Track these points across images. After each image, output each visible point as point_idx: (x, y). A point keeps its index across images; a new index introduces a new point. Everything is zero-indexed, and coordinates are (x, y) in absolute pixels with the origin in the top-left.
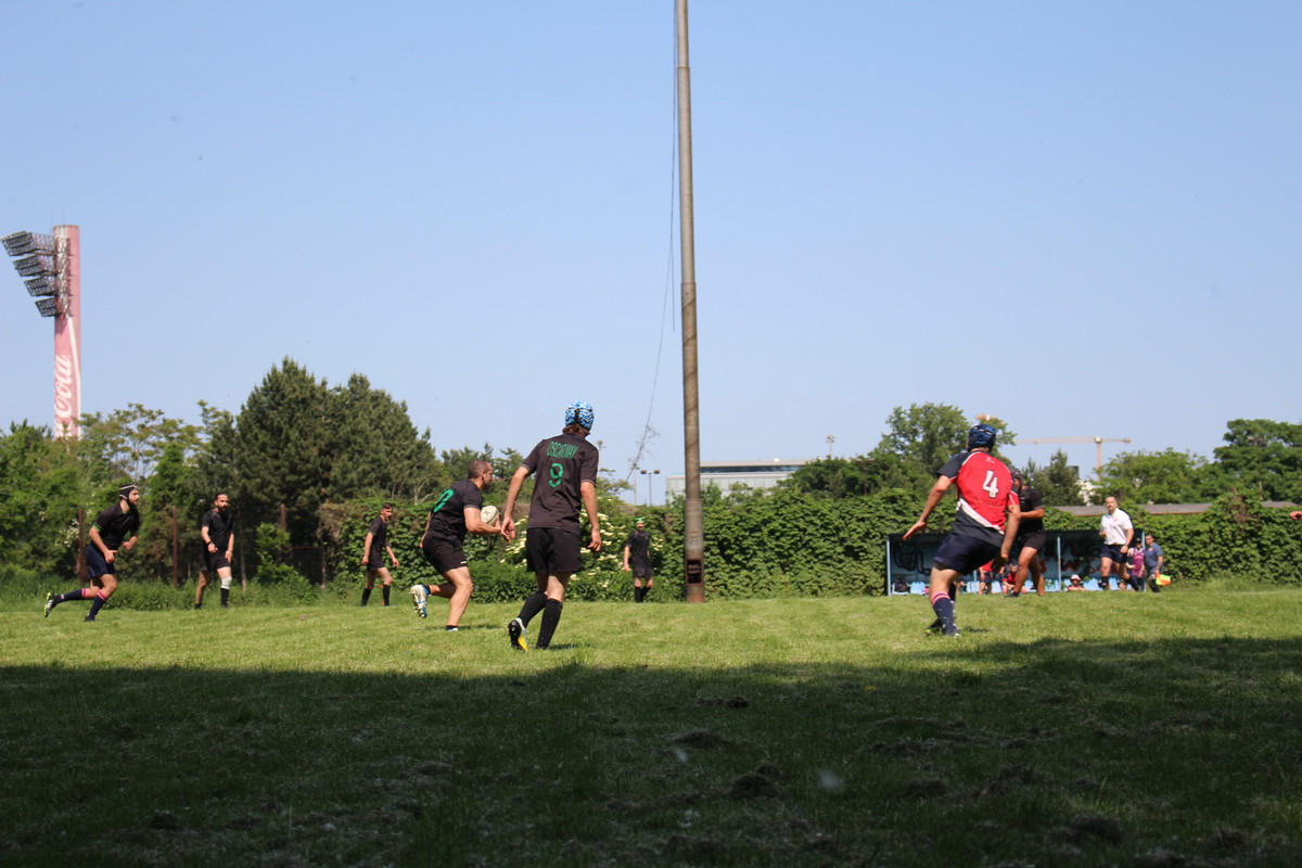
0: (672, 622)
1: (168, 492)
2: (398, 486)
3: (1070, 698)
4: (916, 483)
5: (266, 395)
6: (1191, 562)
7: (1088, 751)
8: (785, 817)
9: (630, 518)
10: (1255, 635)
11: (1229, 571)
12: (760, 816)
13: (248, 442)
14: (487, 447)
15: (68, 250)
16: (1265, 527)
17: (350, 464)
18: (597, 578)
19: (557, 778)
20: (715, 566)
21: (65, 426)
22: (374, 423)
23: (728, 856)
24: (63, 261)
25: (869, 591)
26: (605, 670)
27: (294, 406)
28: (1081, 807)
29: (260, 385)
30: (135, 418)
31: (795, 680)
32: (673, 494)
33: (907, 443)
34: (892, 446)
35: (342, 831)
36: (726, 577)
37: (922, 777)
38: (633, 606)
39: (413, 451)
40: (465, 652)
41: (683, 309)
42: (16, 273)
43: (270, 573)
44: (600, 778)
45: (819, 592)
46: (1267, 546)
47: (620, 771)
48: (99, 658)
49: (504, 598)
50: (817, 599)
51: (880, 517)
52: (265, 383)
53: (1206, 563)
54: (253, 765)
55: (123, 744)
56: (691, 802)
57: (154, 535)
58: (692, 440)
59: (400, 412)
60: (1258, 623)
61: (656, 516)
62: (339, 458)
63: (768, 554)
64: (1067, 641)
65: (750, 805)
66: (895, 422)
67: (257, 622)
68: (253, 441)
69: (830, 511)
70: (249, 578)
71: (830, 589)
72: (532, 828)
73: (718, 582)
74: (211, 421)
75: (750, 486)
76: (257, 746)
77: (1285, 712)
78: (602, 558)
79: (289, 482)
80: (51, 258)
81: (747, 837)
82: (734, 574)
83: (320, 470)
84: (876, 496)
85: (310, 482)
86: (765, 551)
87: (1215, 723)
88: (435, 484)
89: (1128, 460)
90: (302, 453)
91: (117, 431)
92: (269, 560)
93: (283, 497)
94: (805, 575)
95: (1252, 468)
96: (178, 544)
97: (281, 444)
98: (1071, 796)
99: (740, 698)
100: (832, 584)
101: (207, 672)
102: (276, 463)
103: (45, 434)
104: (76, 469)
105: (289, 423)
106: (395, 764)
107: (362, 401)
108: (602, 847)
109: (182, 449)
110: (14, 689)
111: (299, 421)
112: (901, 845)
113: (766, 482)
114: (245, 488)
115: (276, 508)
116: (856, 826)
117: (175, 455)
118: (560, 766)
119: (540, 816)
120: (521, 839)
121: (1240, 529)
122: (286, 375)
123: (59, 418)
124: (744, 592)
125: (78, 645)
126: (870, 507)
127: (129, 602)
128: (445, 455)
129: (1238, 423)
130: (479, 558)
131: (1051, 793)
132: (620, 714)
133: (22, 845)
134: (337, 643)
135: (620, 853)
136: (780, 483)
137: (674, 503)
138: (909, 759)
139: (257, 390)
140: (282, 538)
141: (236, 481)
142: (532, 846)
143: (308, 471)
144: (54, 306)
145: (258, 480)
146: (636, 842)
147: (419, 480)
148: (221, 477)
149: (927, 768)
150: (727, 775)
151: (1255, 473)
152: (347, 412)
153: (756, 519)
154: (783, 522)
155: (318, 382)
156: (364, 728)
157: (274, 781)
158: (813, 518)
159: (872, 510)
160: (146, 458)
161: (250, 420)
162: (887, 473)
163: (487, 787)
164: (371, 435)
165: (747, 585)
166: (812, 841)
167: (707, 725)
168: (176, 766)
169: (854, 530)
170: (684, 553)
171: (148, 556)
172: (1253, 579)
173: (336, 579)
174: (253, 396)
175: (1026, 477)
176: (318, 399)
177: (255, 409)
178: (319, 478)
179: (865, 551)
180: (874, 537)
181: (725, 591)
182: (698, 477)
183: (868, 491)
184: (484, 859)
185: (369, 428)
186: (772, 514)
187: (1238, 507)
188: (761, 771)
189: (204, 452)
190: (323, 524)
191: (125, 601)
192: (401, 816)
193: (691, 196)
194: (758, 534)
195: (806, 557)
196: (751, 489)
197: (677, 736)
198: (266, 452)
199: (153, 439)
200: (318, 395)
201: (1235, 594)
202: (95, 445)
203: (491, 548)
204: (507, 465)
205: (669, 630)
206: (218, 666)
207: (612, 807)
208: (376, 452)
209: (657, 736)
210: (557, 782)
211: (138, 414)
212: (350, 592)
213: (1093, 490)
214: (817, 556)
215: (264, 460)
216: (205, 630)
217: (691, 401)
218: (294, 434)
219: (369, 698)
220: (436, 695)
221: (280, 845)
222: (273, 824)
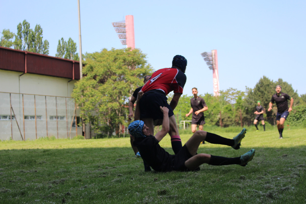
1: (239, 107)
5: (260, 84)
13: (256, 95)
15: (215, 55)
21: (216, 93)
22: (284, 89)
24: (214, 57)
27: (266, 86)
29: (258, 82)
35: (282, 180)
39: (294, 95)
57: (236, 116)
59: (290, 86)
74: (248, 90)
80: (211, 57)
88: (299, 102)
91: (227, 94)
96: (242, 118)
97: (264, 95)
102: (263, 99)
103: (212, 95)
104: (219, 103)
105: (265, 90)
106: (293, 165)
111: (267, 90)
117: (240, 98)
122: (264, 79)
128: (301, 95)
133: (212, 183)
141: (254, 103)
144: (212, 68)
148: (250, 103)
155: (271, 81)
157: (266, 169)
160: (234, 99)
161: (256, 90)
171: (235, 121)
174: (257, 84)
177: (257, 87)
189: (246, 97)
190: (274, 112)
192: (295, 176)
198: (260, 97)
199: (235, 95)
200: (271, 83)
202: (222, 97)
211: (232, 90)
218: (266, 92)
221: (268, 183)
222: (266, 178)
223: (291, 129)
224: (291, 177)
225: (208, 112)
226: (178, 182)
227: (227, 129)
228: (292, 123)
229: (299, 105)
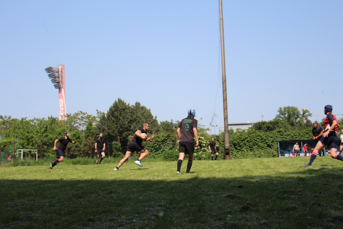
0: (222, 165)
1: (89, 134)
3: (330, 184)
4: (286, 127)
5: (114, 108)
7: (335, 198)
8: (254, 216)
9: (210, 138)
12: (248, 216)
13: (109, 120)
14: (172, 120)
15: (62, 71)
17: (136, 125)
18: (202, 154)
20: (233, 150)
21: (62, 117)
22: (142, 114)
23: (240, 227)
24: (61, 74)
25: (274, 156)
26: (205, 178)
27: (121, 111)
29: (112, 105)
30: (80, 115)
31: (255, 180)
32: (221, 132)
33: (283, 117)
34: (279, 117)
35: (138, 222)
36: (236, 153)
37: (290, 205)
38: (211, 161)
39: (152, 122)
40: (168, 174)
41: (223, 83)
42: (49, 77)
43: (116, 154)
44: (205, 207)
45: (261, 157)
47: (210, 205)
48: (72, 178)
50: (260, 159)
51: (276, 137)
52: (113, 105)
54: (114, 205)
55: (80, 200)
56: (229, 213)
57: (85, 145)
58: (226, 117)
59: (149, 111)
61: (217, 137)
62: (133, 124)
63: (247, 147)
64: (328, 168)
65: (245, 213)
66: (280, 111)
68: (111, 120)
69: (263, 135)
70: (110, 156)
71: (263, 156)
72: (188, 220)
73: (234, 155)
74: (100, 115)
75: (241, 129)
76: (115, 200)
78: (203, 149)
79: (120, 130)
80: (57, 73)
81: (245, 222)
82: (238, 152)
83: (128, 127)
84: (275, 131)
85: (126, 130)
86: (246, 146)
88: (158, 130)
89: (342, 120)
90: (123, 123)
91: (75, 118)
92: (116, 151)
93: (119, 134)
94: (257, 152)
96: (92, 147)
97: (118, 121)
98: (331, 210)
99: (241, 185)
100: (264, 154)
101: (101, 181)
102: (117, 126)
103: (57, 119)
104: (65, 128)
105: (120, 115)
106: (151, 204)
107: (139, 109)
108: (206, 225)
109: (92, 122)
110: (51, 186)
111: (122, 115)
112: (286, 223)
113: (246, 128)
114: (109, 132)
115: (117, 137)
116: (273, 218)
117: (90, 124)
118: (194, 204)
119: (190, 217)
120: (185, 223)
122: (119, 102)
123: (60, 115)
124: (241, 157)
125: (67, 174)
126: (274, 134)
127: (80, 163)
128: (161, 123)
131: (326, 209)
132: (209, 190)
133: (55, 226)
134: (134, 173)
135: (211, 227)
136: (250, 128)
137: (221, 134)
138: (287, 201)
140: (119, 145)
141: (106, 130)
142: (188, 225)
143: (125, 128)
144: (58, 86)
145: (112, 130)
146: (215, 224)
147: (154, 129)
148: (103, 129)
149: (292, 203)
150: (238, 206)
152: (135, 112)
153: (243, 138)
154: (250, 138)
155: (127, 104)
156: (142, 195)
157: (119, 209)
158: (259, 137)
159: (274, 135)
160: (83, 125)
161: (110, 114)
162: (278, 125)
163: (175, 210)
164: (141, 118)
165: (241, 155)
166: (262, 223)
167: (233, 192)
168: (94, 205)
169: (270, 140)
170: (224, 147)
171: (84, 151)
173: (133, 156)
174: (110, 108)
176: (127, 109)
177: (111, 111)
178: (128, 129)
179: (273, 146)
180: (275, 142)
181: (235, 157)
182: (228, 127)
183: (273, 130)
185: (141, 116)
186: (247, 136)
188: (248, 204)
189: (98, 123)
190: (129, 141)
191: (78, 163)
192: (153, 217)
193: (224, 52)
194: (244, 142)
195: (257, 147)
196: (242, 130)
197: (225, 195)
198: (114, 123)
199: (85, 120)
200: (127, 107)
202: (70, 122)
203: (174, 147)
205: (221, 167)
206: (103, 179)
207: (208, 214)
209: (219, 195)
210: (194, 208)
211: (81, 114)
214: (260, 147)
215: (114, 125)
216: (99, 170)
217: (225, 107)
218: (121, 118)
219: (143, 187)
220: (161, 186)
221: (121, 226)
222: (120, 220)
223: (149, 161)
225: (52, 140)
226: (12, 225)
227: (74, 160)
229: (158, 134)
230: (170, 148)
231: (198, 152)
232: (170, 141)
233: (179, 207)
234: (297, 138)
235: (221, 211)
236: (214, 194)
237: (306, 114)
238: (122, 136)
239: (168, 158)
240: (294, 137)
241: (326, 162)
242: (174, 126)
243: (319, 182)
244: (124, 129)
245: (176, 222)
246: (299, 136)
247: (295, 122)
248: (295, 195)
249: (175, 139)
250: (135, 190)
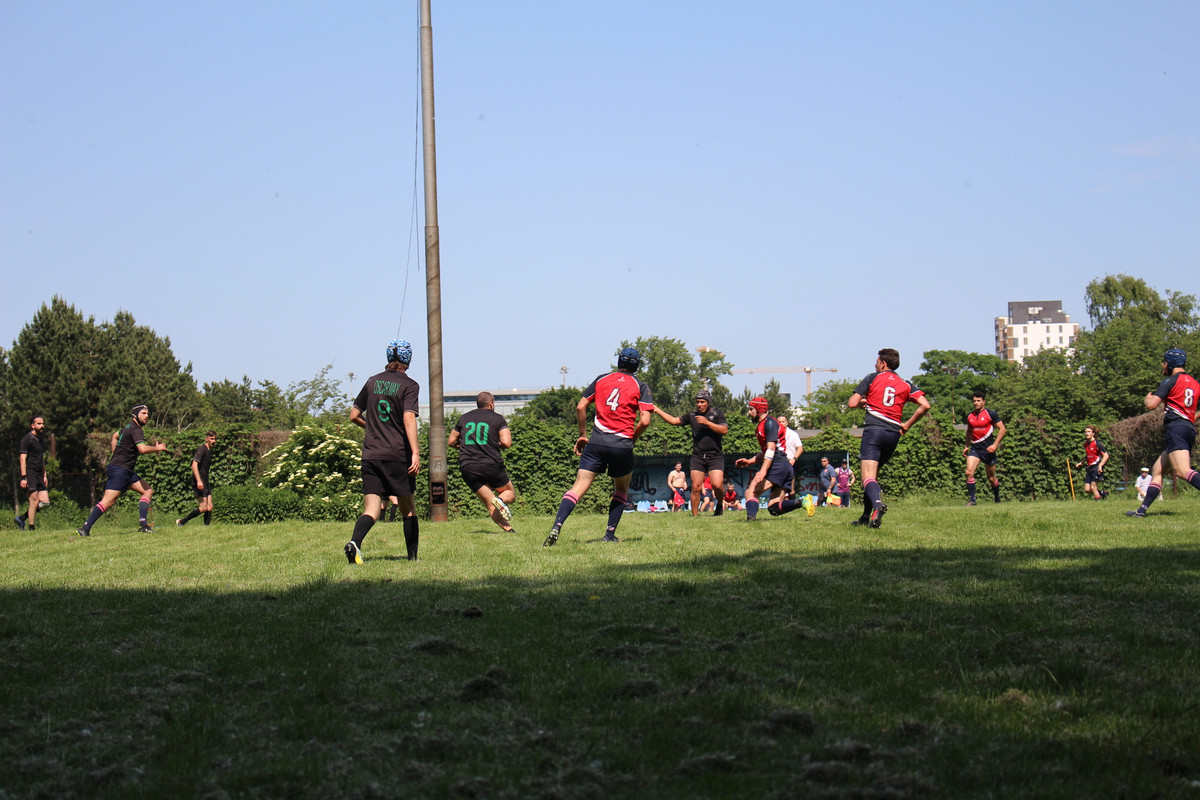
2: (162, 416)
3: (776, 604)
5: (36, 332)
6: (890, 481)
7: (789, 652)
8: (511, 716)
10: (945, 546)
11: (924, 489)
12: (487, 716)
13: (20, 376)
14: (245, 379)
16: (957, 448)
17: (117, 396)
18: (348, 500)
19: (301, 684)
20: (458, 487)
22: (140, 357)
23: (456, 754)
25: (599, 510)
26: (352, 584)
27: (63, 342)
28: (781, 704)
29: (31, 322)
31: (526, 592)
35: (98, 736)
36: (467, 498)
37: (637, 678)
39: (176, 384)
40: (222, 569)
41: (427, 251)
44: (341, 684)
46: (959, 465)
47: (359, 677)
49: (261, 519)
52: (35, 321)
53: (905, 481)
54: (16, 677)
56: (426, 704)
58: (437, 372)
59: (164, 347)
60: (949, 534)
62: (106, 390)
64: (776, 553)
65: (478, 706)
67: (27, 544)
68: (25, 375)
69: (564, 436)
72: (276, 731)
73: (461, 502)
76: (21, 659)
77: (967, 615)
78: (353, 481)
79: (59, 412)
81: (475, 735)
83: (89, 401)
87: (904, 625)
88: (197, 414)
89: (835, 388)
90: (71, 385)
93: (54, 427)
94: (540, 495)
95: (945, 395)
97: (52, 378)
98: (771, 694)
99: (475, 609)
102: (47, 395)
105: (59, 358)
106: (151, 674)
107: (128, 337)
108: (340, 747)
111: (69, 356)
112: (615, 741)
114: (17, 418)
116: (574, 722)
118: (305, 673)
119: (284, 719)
120: (265, 740)
121: (935, 450)
122: (55, 313)
128: (206, 387)
129: (933, 353)
130: (238, 482)
131: (753, 691)
132: (363, 625)
134: (102, 563)
135: (357, 752)
136: (518, 411)
138: (626, 662)
139: (28, 327)
142: (275, 747)
143: (77, 403)
146: (372, 742)
149: (642, 670)
150: (459, 679)
151: (949, 399)
152: (114, 347)
154: (521, 447)
155: (86, 319)
156: (124, 641)
157: (36, 691)
161: (21, 355)
163: (236, 694)
164: (136, 369)
166: (534, 738)
167: (444, 633)
170: (430, 476)
172: (946, 495)
174: (25, 332)
175: (742, 404)
176: (85, 336)
177: (26, 345)
178: (88, 408)
181: (466, 511)
182: (441, 406)
184: (230, 760)
185: (134, 362)
187: (933, 430)
188: (491, 675)
190: (91, 452)
192: (154, 721)
193: (434, 145)
195: (541, 479)
197: (415, 644)
198: (37, 385)
200: (86, 332)
201: (929, 509)
203: (250, 473)
204: (265, 396)
207: (351, 710)
208: (142, 385)
209: (396, 644)
210: (302, 688)
212: (117, 515)
213: (802, 416)
214: (551, 478)
215: (36, 393)
217: (435, 335)
218: (63, 368)
219: (130, 613)
220: (193, 609)
221: (38, 750)
222: (32, 731)
223: (161, 522)
224: (138, 725)
228: (164, 500)
229: (195, 427)
230: (237, 477)
231: (335, 492)
232: (237, 453)
233: (252, 686)
234: (679, 447)
235: (398, 700)
236: (377, 640)
237: (713, 365)
238: (67, 434)
239: (230, 512)
240: (671, 443)
241: (772, 532)
242: (255, 398)
243: (743, 599)
244: (74, 407)
245: (234, 736)
246: (688, 442)
247: (677, 392)
248: (655, 641)
249: (256, 444)
250: (100, 623)
